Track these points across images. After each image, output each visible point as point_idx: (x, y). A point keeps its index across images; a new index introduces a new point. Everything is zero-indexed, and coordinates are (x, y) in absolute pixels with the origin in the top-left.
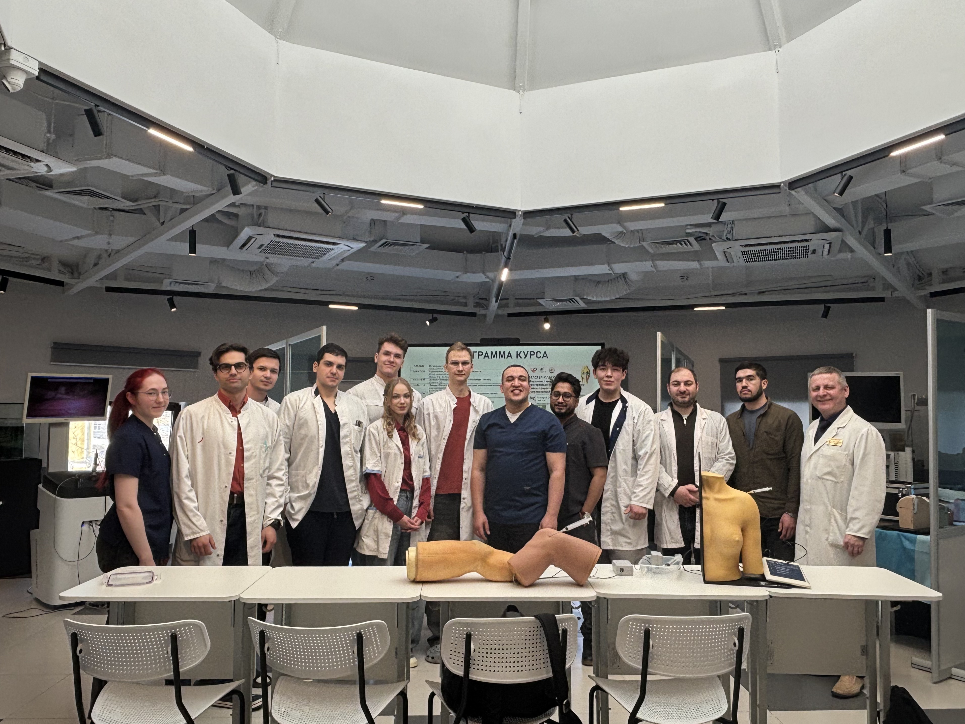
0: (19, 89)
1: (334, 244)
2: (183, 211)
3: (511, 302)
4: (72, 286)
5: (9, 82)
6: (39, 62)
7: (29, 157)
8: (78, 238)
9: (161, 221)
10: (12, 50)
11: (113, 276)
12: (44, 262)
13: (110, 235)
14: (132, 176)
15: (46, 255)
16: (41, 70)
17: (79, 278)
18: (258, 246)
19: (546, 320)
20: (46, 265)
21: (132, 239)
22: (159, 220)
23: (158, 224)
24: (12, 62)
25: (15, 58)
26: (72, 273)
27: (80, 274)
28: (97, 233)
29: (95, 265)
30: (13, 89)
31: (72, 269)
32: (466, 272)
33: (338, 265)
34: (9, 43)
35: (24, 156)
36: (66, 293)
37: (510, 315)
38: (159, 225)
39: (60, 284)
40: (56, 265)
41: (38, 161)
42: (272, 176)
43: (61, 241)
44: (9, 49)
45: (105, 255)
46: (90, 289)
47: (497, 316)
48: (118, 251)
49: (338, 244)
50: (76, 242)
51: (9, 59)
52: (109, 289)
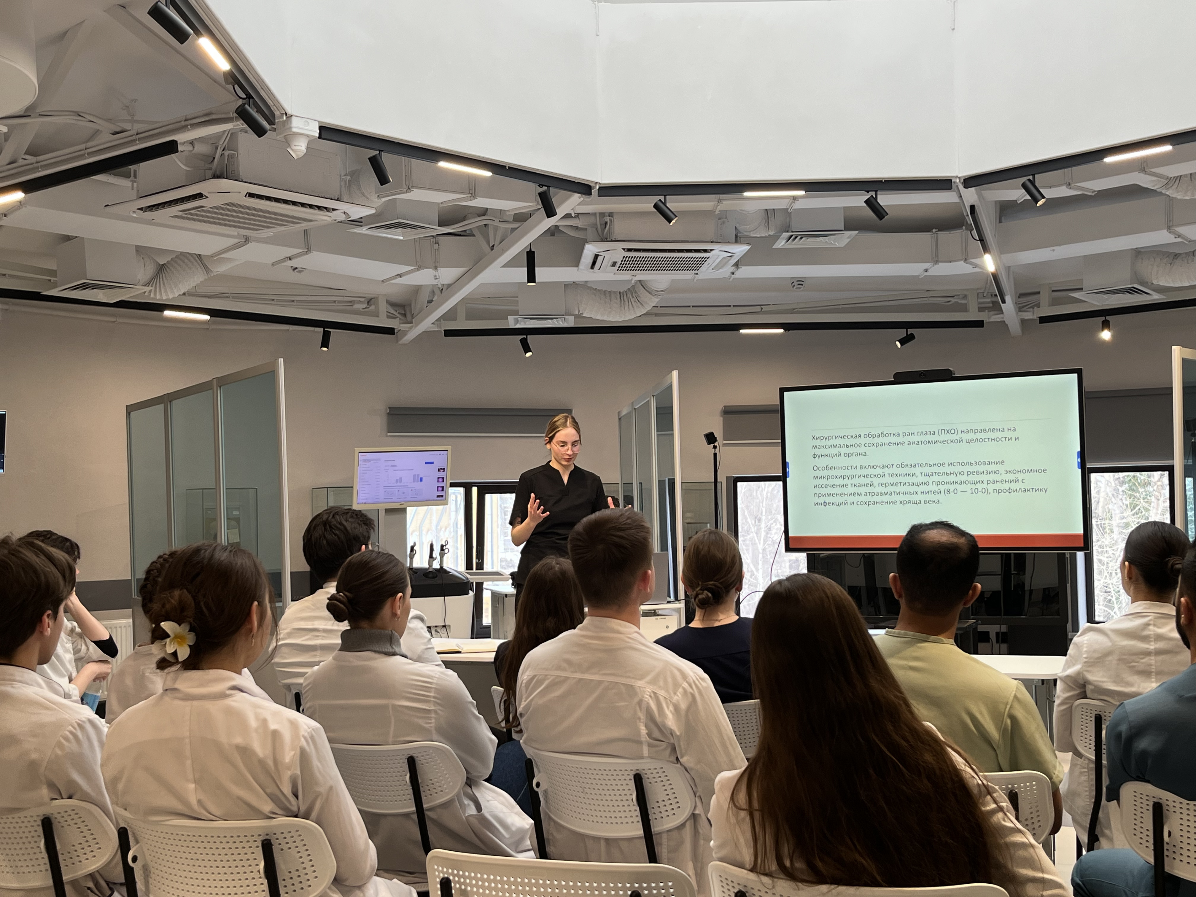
0: (303, 154)
1: (705, 251)
2: (513, 230)
3: (1044, 298)
4: (405, 333)
5: (292, 150)
6: (319, 122)
7: (326, 208)
8: (400, 276)
9: (491, 245)
10: (294, 119)
11: (450, 315)
12: (370, 306)
13: (436, 268)
14: (442, 203)
15: (372, 296)
16: (321, 128)
17: (411, 323)
18: (610, 263)
19: (1106, 325)
20: (372, 307)
21: (461, 270)
22: (488, 242)
23: (487, 249)
24: (294, 130)
25: (297, 125)
26: (405, 315)
27: (413, 316)
28: (419, 268)
29: (430, 302)
30: (297, 156)
31: (405, 311)
32: (936, 262)
33: (733, 274)
34: (289, 112)
35: (319, 208)
36: (400, 342)
37: (1044, 320)
38: (490, 250)
39: (390, 331)
40: (383, 307)
41: (334, 210)
42: (596, 183)
43: (383, 281)
44: (289, 117)
45: (437, 292)
46: (426, 334)
47: (1023, 322)
48: (449, 286)
49: (711, 250)
50: (399, 280)
51: (291, 128)
52: (449, 333)
